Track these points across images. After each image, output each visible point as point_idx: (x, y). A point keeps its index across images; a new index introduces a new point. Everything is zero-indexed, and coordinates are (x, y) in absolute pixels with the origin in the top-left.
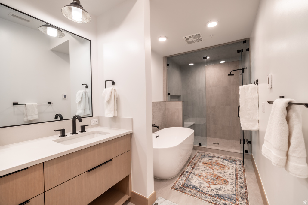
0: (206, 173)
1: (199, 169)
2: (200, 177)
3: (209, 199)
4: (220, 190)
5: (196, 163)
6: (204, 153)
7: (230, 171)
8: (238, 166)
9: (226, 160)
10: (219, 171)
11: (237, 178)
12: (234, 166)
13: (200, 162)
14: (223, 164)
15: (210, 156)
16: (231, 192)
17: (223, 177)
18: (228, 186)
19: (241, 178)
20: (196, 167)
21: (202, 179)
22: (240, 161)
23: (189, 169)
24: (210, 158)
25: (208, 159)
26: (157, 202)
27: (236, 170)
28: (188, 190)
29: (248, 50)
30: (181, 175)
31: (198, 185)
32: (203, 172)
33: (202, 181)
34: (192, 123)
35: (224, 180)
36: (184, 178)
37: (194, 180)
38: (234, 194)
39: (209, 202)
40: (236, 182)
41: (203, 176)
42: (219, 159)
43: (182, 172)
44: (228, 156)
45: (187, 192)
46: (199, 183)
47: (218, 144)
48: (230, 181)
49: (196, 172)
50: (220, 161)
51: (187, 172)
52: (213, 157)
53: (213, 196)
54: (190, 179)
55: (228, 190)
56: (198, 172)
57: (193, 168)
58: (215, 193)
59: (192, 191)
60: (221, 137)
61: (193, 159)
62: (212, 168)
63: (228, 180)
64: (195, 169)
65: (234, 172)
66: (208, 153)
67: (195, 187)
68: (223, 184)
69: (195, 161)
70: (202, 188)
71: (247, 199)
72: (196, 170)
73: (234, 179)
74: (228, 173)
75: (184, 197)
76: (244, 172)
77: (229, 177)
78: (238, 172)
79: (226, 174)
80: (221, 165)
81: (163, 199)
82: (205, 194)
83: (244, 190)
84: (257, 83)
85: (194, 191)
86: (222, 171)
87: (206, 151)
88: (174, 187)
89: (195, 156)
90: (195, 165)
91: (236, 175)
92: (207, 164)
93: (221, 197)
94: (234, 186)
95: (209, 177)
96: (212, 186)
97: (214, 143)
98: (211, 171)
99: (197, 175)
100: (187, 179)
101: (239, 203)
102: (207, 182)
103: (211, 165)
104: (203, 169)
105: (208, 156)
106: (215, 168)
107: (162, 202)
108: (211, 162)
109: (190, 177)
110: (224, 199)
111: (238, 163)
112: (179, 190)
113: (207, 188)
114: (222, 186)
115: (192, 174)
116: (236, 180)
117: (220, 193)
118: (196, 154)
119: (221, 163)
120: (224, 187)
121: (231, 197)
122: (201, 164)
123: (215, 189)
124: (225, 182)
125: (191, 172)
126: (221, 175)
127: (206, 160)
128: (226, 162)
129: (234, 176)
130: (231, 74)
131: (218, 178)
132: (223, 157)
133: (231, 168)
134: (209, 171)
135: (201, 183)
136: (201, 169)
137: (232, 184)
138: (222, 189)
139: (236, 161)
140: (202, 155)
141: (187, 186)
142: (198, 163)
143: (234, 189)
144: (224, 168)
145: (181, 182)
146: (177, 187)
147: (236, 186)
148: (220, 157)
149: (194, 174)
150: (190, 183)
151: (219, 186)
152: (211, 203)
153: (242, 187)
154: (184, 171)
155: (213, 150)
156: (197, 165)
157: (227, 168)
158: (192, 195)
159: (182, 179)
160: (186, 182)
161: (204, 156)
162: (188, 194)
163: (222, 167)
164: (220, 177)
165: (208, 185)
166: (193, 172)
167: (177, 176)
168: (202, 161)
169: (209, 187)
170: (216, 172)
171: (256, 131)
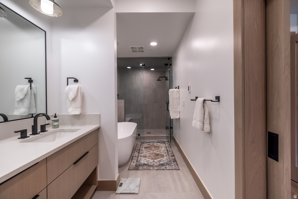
0: (149, 154)
1: (143, 152)
2: (146, 157)
3: (156, 168)
4: (161, 161)
5: (140, 149)
6: (143, 141)
7: (163, 149)
8: (167, 145)
9: (158, 142)
10: (156, 151)
11: (168, 152)
12: (165, 145)
13: (142, 148)
14: (157, 145)
15: (148, 142)
16: (167, 161)
17: (160, 153)
18: (165, 158)
19: (170, 151)
20: (141, 152)
21: (148, 158)
22: (167, 142)
23: (136, 154)
24: (148, 144)
25: (147, 145)
26: (121, 182)
27: (166, 147)
28: (141, 167)
29: (171, 65)
30: (132, 160)
31: (146, 163)
32: (147, 153)
33: (148, 159)
34: (130, 119)
35: (161, 155)
36: (135, 161)
37: (143, 160)
38: (169, 161)
39: (157, 170)
40: (168, 154)
41: (148, 156)
42: (154, 143)
43: (131, 158)
44: (159, 140)
45: (141, 169)
46: (146, 161)
47: (150, 133)
48: (165, 154)
49: (142, 155)
50: (155, 144)
51: (136, 156)
52: (150, 142)
53: (158, 166)
54: (139, 160)
55: (165, 160)
56: (143, 154)
57: (139, 153)
58: (158, 164)
59: (144, 167)
60: (151, 128)
61: (136, 147)
62: (151, 150)
63: (164, 154)
64: (140, 153)
65: (166, 149)
66: (146, 140)
67: (145, 165)
68: (161, 157)
69: (138, 148)
70: (150, 163)
71: (176, 162)
72: (142, 153)
73: (167, 153)
74: (162, 150)
75: (139, 172)
76: (171, 147)
77: (164, 152)
78: (168, 148)
79: (161, 151)
80: (157, 146)
81: (125, 179)
82: (153, 166)
83: (173, 157)
84: (178, 88)
85: (145, 167)
86: (158, 150)
87: (144, 139)
88: (130, 169)
89: (137, 144)
90: (139, 150)
91: (167, 150)
92: (147, 148)
93: (162, 165)
94: (168, 157)
95: (152, 156)
96: (155, 160)
97: (147, 133)
98: (152, 152)
99: (143, 157)
100: (137, 161)
101: (173, 165)
102: (152, 159)
103: (150, 148)
104: (146, 151)
105: (146, 143)
106: (153, 149)
107: (125, 181)
108: (149, 146)
109: (139, 159)
110: (165, 166)
111: (166, 143)
112: (134, 169)
113: (152, 162)
114: (161, 158)
115: (139, 157)
116: (168, 153)
117: (161, 163)
118: (137, 143)
119: (156, 145)
120: (162, 159)
121: (168, 163)
122: (143, 149)
123: (158, 161)
124: (162, 156)
125: (138, 156)
126: (158, 153)
127: (145, 145)
128: (159, 144)
129: (166, 151)
130: (159, 80)
131: (157, 155)
132: (156, 141)
133: (163, 147)
134: (150, 152)
135: (148, 161)
136: (145, 152)
137: (166, 156)
138: (162, 161)
139: (165, 142)
140: (141, 143)
141: (139, 165)
142: (141, 149)
143: (168, 158)
144: (159, 148)
145: (133, 164)
146: (132, 168)
147: (168, 156)
148: (154, 141)
149: (141, 156)
150: (140, 163)
151: (159, 159)
152: (158, 170)
153: (172, 156)
154: (133, 156)
155: (149, 138)
156: (141, 150)
157: (161, 148)
158: (144, 170)
159: (133, 162)
160: (138, 163)
161: (144, 143)
162: (142, 170)
163: (158, 147)
164: (159, 154)
165: (153, 161)
166: (140, 155)
167: (129, 161)
168: (143, 147)
169: (154, 162)
170: (155, 152)
171: (176, 119)
